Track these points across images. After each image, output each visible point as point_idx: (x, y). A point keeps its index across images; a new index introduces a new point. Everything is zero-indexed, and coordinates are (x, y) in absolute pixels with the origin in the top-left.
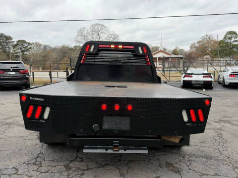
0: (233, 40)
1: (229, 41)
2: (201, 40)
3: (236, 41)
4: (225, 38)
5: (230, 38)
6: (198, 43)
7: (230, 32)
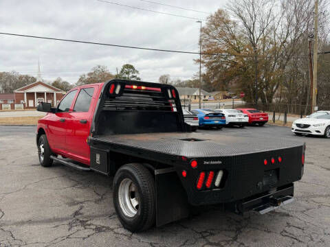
0: (131, 75)
1: (127, 76)
2: (93, 72)
3: (134, 77)
4: (122, 72)
5: (128, 73)
6: (89, 74)
7: (127, 65)
